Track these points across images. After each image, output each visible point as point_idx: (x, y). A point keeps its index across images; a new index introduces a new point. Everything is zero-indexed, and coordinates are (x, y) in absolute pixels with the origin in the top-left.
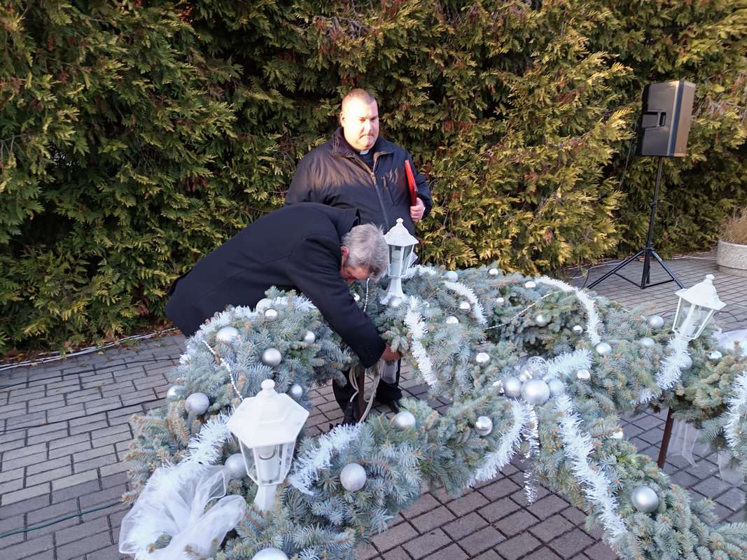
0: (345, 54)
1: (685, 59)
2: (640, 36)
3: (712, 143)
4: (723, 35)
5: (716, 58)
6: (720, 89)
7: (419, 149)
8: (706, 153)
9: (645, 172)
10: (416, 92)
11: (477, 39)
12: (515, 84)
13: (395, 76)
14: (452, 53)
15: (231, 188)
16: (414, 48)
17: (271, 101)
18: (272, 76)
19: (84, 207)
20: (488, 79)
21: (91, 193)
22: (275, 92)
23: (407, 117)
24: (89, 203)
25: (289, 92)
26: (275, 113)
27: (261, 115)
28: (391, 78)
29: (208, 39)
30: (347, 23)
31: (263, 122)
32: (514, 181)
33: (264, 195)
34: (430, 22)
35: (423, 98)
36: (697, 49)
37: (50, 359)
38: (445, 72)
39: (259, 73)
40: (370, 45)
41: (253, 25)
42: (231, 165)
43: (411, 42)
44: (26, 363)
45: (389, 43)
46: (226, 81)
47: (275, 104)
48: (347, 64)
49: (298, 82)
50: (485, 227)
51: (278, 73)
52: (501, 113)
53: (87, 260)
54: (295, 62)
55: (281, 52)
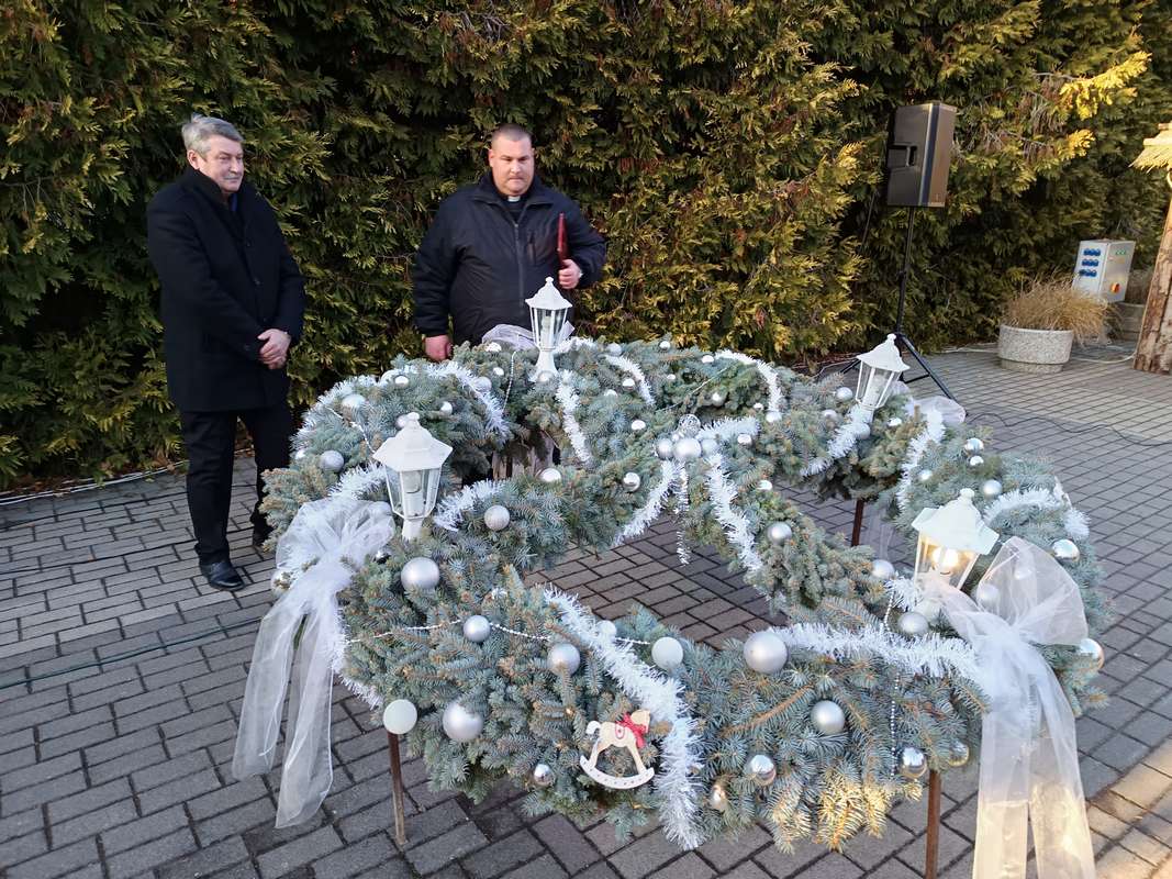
0: (480, 63)
1: (949, 72)
2: (887, 39)
3: (989, 188)
4: (1000, 40)
5: (994, 71)
6: (998, 113)
7: (586, 197)
8: (981, 203)
9: (898, 229)
10: (580, 117)
11: (663, 43)
12: (716, 105)
13: (550, 94)
14: (628, 62)
15: (323, 251)
16: (575, 55)
17: (377, 129)
18: (378, 94)
19: (123, 279)
20: (679, 99)
21: (131, 257)
22: (382, 116)
23: (568, 152)
24: (128, 272)
25: (403, 116)
26: (384, 145)
27: (362, 150)
28: (543, 99)
29: (287, 42)
30: (481, 20)
31: (364, 160)
32: (715, 241)
33: (370, 262)
34: (596, 20)
35: (591, 125)
36: (964, 59)
37: (80, 488)
38: (619, 88)
39: (359, 89)
40: (514, 51)
41: (351, 24)
42: (323, 219)
43: (571, 47)
44: (47, 494)
45: (539, 49)
46: (313, 100)
47: (383, 133)
48: (482, 77)
49: (415, 101)
50: (678, 306)
51: (385, 89)
52: (698, 147)
53: (129, 351)
54: (409, 73)
55: (390, 60)
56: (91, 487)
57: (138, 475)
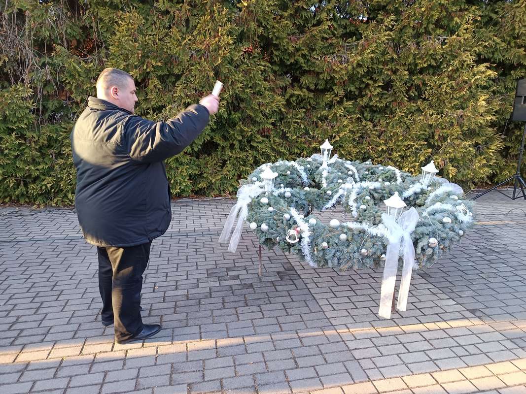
10: (375, 88)
11: (411, 60)
12: (432, 80)
13: (365, 80)
14: (397, 67)
15: (281, 133)
16: (374, 66)
17: (302, 94)
18: (304, 83)
19: (223, 140)
20: (417, 80)
21: (226, 134)
22: (305, 90)
23: (370, 99)
24: (225, 138)
25: (312, 90)
26: (304, 99)
27: (298, 101)
28: (362, 82)
29: (276, 68)
30: (341, 57)
31: (298, 104)
32: (427, 133)
33: (295, 137)
34: (384, 53)
35: (379, 90)
38: (392, 77)
39: (299, 81)
40: (350, 67)
41: (297, 62)
42: (281, 123)
43: (373, 64)
45: (359, 65)
46: (283, 86)
47: (305, 95)
48: (337, 76)
49: (316, 85)
51: (306, 81)
52: (425, 97)
53: (222, 161)
54: (315, 75)
55: (309, 72)
56: (208, 199)
57: (221, 198)
